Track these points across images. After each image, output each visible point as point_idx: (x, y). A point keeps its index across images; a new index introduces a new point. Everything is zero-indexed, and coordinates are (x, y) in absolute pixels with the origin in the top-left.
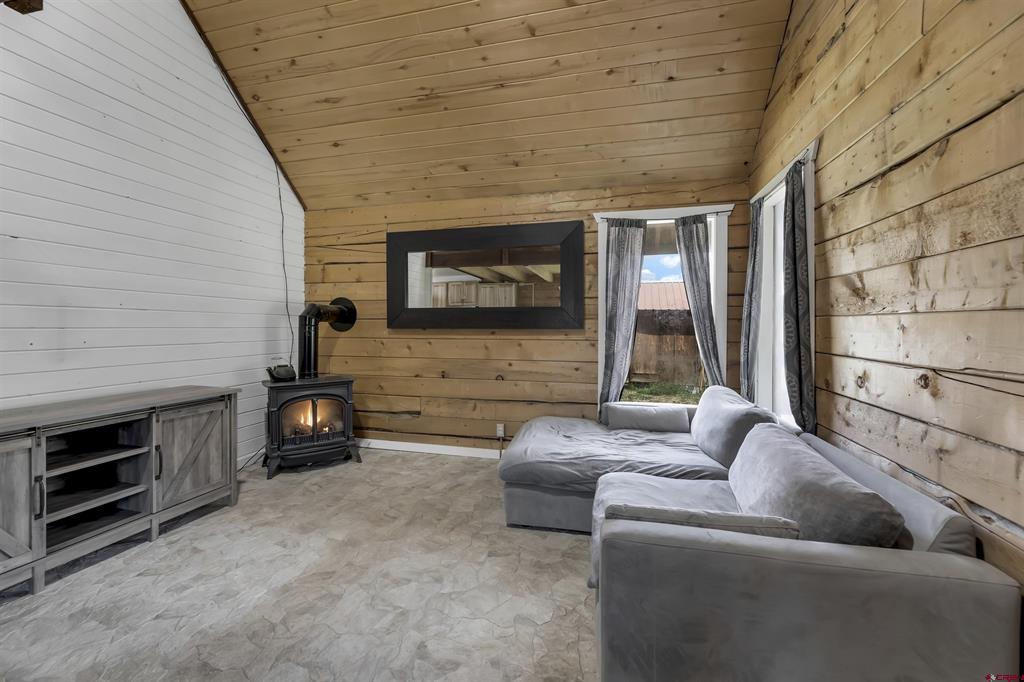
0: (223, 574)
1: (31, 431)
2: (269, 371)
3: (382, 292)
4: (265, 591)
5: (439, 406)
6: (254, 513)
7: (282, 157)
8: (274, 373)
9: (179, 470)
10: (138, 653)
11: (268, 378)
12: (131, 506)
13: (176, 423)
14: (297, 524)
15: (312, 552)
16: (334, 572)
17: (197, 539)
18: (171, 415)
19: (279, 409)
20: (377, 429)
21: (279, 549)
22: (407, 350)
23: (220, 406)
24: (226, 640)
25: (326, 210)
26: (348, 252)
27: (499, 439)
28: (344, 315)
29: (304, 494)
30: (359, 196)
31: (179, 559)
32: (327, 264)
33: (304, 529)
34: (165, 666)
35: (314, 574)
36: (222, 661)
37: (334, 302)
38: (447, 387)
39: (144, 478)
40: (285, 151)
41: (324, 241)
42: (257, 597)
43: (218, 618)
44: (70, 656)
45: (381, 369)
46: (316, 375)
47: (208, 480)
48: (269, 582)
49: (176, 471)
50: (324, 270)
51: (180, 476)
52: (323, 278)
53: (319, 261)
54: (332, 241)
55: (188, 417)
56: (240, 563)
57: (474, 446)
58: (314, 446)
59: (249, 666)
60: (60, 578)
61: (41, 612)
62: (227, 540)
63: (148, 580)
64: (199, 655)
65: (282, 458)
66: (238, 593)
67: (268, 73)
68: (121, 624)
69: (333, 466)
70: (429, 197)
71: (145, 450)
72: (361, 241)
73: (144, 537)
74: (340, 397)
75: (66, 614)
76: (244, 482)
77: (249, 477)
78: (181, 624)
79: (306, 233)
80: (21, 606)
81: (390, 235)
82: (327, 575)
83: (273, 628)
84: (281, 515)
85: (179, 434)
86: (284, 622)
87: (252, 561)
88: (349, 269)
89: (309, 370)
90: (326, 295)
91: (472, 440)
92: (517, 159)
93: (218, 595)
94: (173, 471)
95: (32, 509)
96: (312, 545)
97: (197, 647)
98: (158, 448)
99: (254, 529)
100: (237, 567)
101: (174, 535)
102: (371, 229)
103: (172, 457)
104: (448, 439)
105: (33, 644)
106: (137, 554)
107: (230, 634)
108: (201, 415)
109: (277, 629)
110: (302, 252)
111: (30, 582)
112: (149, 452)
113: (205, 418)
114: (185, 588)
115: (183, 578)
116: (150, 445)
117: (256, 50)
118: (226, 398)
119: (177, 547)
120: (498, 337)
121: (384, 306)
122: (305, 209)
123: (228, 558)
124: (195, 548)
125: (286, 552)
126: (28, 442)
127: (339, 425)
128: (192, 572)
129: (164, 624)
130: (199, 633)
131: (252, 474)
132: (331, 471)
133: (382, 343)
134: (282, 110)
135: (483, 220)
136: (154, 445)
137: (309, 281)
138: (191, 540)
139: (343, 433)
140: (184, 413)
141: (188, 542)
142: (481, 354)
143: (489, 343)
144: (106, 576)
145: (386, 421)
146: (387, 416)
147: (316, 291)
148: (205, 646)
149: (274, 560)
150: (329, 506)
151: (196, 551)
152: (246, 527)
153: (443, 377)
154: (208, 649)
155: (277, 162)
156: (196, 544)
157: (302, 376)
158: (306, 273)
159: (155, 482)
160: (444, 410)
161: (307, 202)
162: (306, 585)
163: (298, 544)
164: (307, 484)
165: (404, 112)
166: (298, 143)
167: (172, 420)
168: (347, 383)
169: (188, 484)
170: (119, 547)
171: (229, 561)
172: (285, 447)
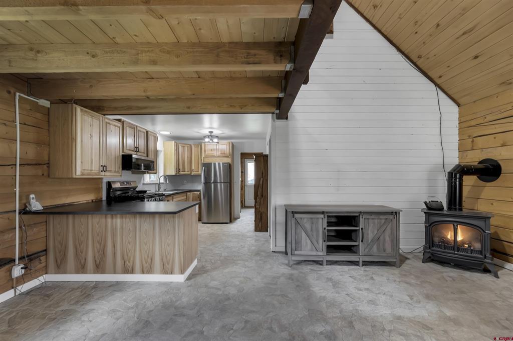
0: (377, 294)
1: (323, 213)
2: (426, 203)
4: (390, 312)
6: (405, 275)
7: (439, 81)
8: (429, 205)
9: (371, 241)
10: (336, 302)
11: (425, 207)
12: (355, 250)
13: (370, 221)
14: (425, 292)
15: (426, 311)
16: (432, 329)
17: (374, 274)
18: (368, 216)
19: (430, 226)
21: (407, 298)
23: (391, 217)
24: (363, 319)
25: (474, 102)
26: (494, 126)
28: (490, 170)
29: (439, 279)
30: (503, 83)
31: (365, 278)
32: (475, 137)
33: (428, 297)
34: (341, 312)
35: (419, 322)
36: (358, 326)
37: (480, 163)
40: (440, 77)
41: (473, 123)
42: (385, 312)
43: (365, 309)
44: (321, 290)
46: (461, 210)
47: (384, 250)
48: (393, 310)
49: (370, 241)
50: (473, 141)
51: (371, 244)
52: (473, 147)
53: (469, 136)
54: (480, 121)
55: (375, 219)
56: (386, 293)
58: (455, 254)
59: (365, 336)
60: (330, 265)
61: (322, 272)
62: (386, 281)
63: (351, 279)
64: (352, 317)
65: (432, 254)
66: (378, 305)
67: (424, 41)
68: (337, 289)
69: (471, 271)
71: (357, 228)
74: (479, 227)
75: (327, 277)
76: (408, 259)
77: (413, 257)
78: (353, 302)
80: (319, 268)
82: (426, 327)
83: (384, 330)
84: (419, 283)
85: (371, 225)
86: (390, 331)
87: (391, 296)
88: (495, 138)
89: (455, 205)
90: (474, 158)
93: (370, 301)
94: (368, 241)
96: (427, 307)
97: (353, 314)
98: (362, 229)
99: (401, 283)
100: (384, 294)
101: (368, 268)
103: (368, 234)
105: (316, 280)
106: (353, 269)
107: (365, 319)
108: (381, 219)
109: (385, 332)
110: (457, 132)
111: (322, 262)
112: (359, 230)
113: (383, 221)
114: (361, 290)
115: (362, 286)
116: (359, 227)
117: (416, 33)
118: (394, 214)
119: (366, 273)
122: (459, 105)
123: (382, 288)
124: (372, 277)
125: (410, 302)
126: (322, 216)
127: (477, 246)
128: (366, 286)
129: (348, 298)
130: (356, 310)
131: (416, 257)
132: (467, 274)
134: (435, 55)
136: (361, 227)
137: (462, 150)
138: (373, 273)
139: (481, 252)
140: (373, 216)
141: (371, 274)
144: (341, 271)
147: (467, 156)
148: (355, 316)
149: (402, 302)
150: (452, 293)
151: (372, 278)
152: (398, 280)
154: (356, 318)
155: (436, 85)
156: (374, 276)
157: (449, 208)
158: (460, 145)
159: (361, 243)
162: (411, 324)
163: (420, 302)
164: (445, 274)
166: (449, 68)
167: (368, 219)
168: (486, 218)
169: (375, 248)
170: (349, 263)
171: (383, 290)
172: (434, 248)
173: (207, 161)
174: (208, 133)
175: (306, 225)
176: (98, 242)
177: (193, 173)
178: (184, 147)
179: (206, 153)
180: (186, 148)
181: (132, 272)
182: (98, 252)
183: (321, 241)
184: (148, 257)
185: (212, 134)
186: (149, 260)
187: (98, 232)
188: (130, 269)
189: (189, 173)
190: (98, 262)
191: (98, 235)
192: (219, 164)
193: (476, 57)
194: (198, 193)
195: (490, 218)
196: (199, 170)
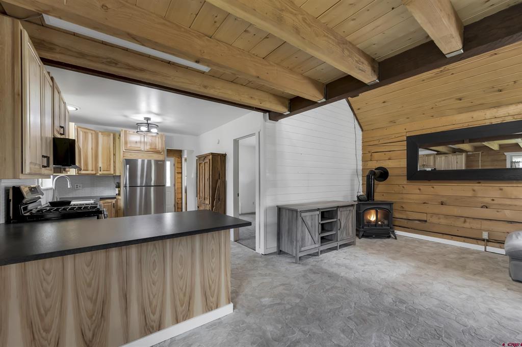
1: (319, 210)
2: (357, 197)
3: (404, 163)
5: (439, 219)
7: (357, 112)
8: (359, 198)
12: (329, 238)
17: (352, 253)
18: (342, 209)
19: (363, 212)
20: (400, 226)
22: (419, 191)
23: (352, 208)
25: (372, 130)
26: (384, 147)
27: (484, 240)
28: (383, 174)
30: (391, 121)
31: (352, 257)
32: (373, 153)
37: (377, 169)
38: (445, 210)
39: (335, 229)
40: (359, 109)
41: (372, 143)
45: (402, 199)
46: (373, 199)
50: (371, 155)
52: (371, 159)
53: (369, 152)
54: (376, 142)
55: (345, 211)
57: (464, 241)
58: (376, 229)
60: (322, 254)
61: (326, 261)
65: (364, 231)
70: (432, 116)
71: (335, 220)
72: (391, 142)
73: (335, 248)
74: (387, 210)
79: (363, 140)
80: (318, 258)
81: (408, 138)
84: (377, 252)
85: (343, 216)
88: (385, 154)
89: (371, 197)
90: (373, 165)
91: (464, 239)
92: (500, 88)
95: (319, 232)
98: (339, 220)
101: (343, 250)
102: (397, 136)
103: (341, 223)
104: (445, 236)
105: (332, 268)
106: (336, 253)
110: (361, 149)
111: (318, 253)
112: (337, 221)
116: (337, 219)
118: (353, 205)
119: (347, 254)
120: (483, 185)
121: (406, 169)
122: (362, 130)
126: (318, 213)
127: (385, 222)
132: (385, 240)
133: (403, 187)
135: (470, 124)
136: (338, 218)
137: (364, 160)
139: (388, 225)
140: (344, 209)
141: (350, 253)
142: (470, 194)
143: (476, 188)
145: (405, 223)
146: (406, 221)
147: (367, 164)
153: (442, 204)
155: (355, 114)
157: (368, 199)
158: (362, 157)
159: (338, 231)
160: (443, 221)
161: (363, 128)
165: (425, 81)
166: (366, 105)
167: (342, 211)
169: (345, 234)
172: (365, 228)
173: (130, 156)
174: (143, 119)
175: (308, 222)
176: (90, 299)
177: (100, 173)
178: (85, 132)
179: (129, 145)
180: (90, 136)
181: (160, 328)
182: (90, 317)
183: (317, 234)
184: (185, 295)
185: (149, 122)
186: (187, 299)
187: (88, 280)
188: (155, 325)
189: (94, 172)
190: (89, 335)
191: (89, 285)
192: (143, 161)
193: (384, 102)
194: (114, 201)
195: (392, 204)
196: (110, 168)
